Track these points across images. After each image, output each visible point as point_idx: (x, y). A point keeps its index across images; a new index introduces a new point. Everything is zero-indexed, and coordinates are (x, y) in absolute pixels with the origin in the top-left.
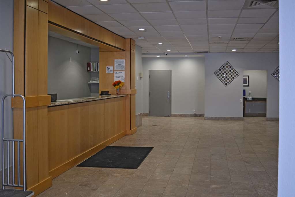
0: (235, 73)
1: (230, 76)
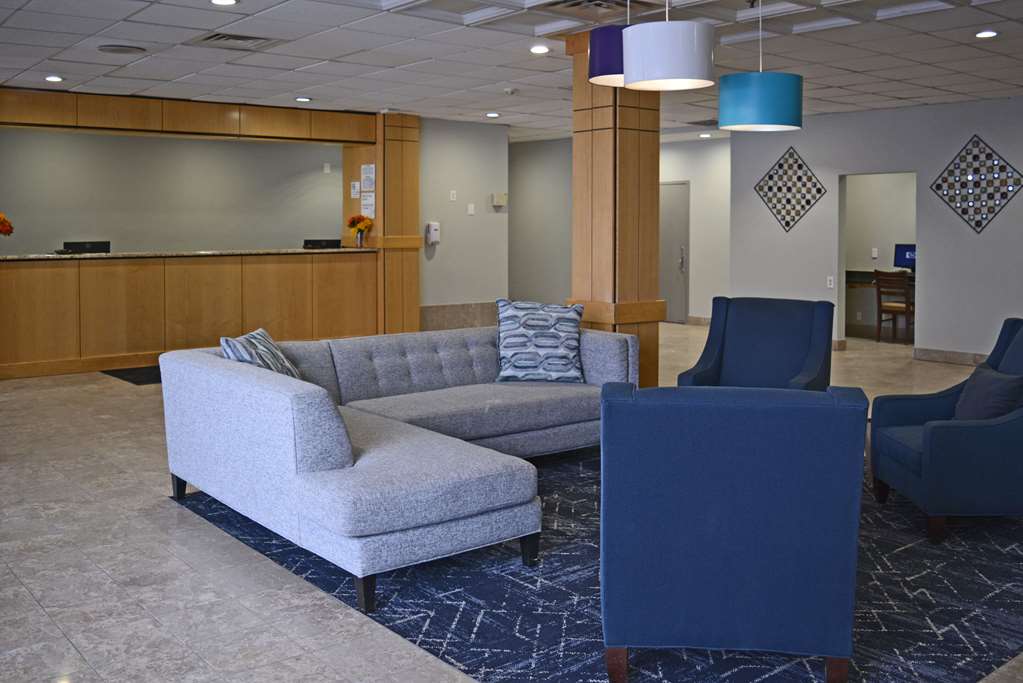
0: (814, 185)
1: (799, 196)
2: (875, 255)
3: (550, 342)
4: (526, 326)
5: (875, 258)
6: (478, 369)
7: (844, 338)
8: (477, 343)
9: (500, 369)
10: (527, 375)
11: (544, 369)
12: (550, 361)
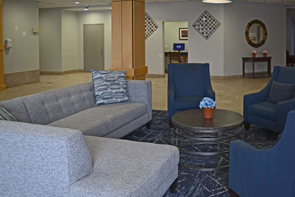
0: (154, 25)
1: (149, 28)
2: (166, 47)
3: (116, 87)
4: (106, 81)
5: (166, 48)
6: (87, 102)
7: (164, 74)
8: (85, 91)
9: (96, 101)
10: (108, 101)
11: (115, 98)
12: (117, 94)
